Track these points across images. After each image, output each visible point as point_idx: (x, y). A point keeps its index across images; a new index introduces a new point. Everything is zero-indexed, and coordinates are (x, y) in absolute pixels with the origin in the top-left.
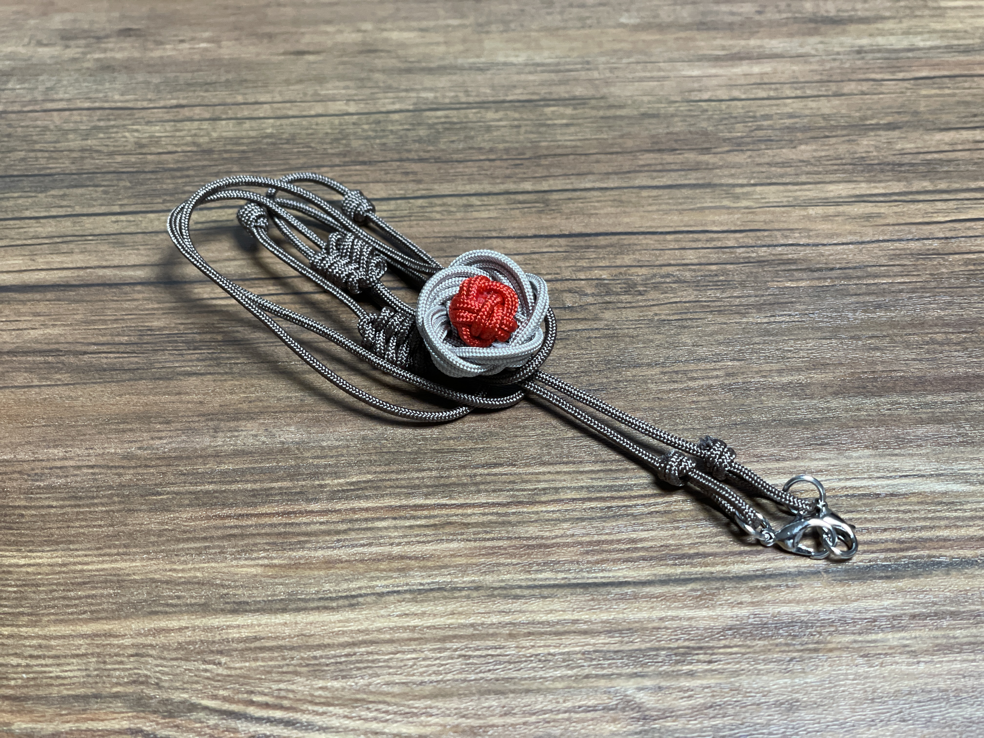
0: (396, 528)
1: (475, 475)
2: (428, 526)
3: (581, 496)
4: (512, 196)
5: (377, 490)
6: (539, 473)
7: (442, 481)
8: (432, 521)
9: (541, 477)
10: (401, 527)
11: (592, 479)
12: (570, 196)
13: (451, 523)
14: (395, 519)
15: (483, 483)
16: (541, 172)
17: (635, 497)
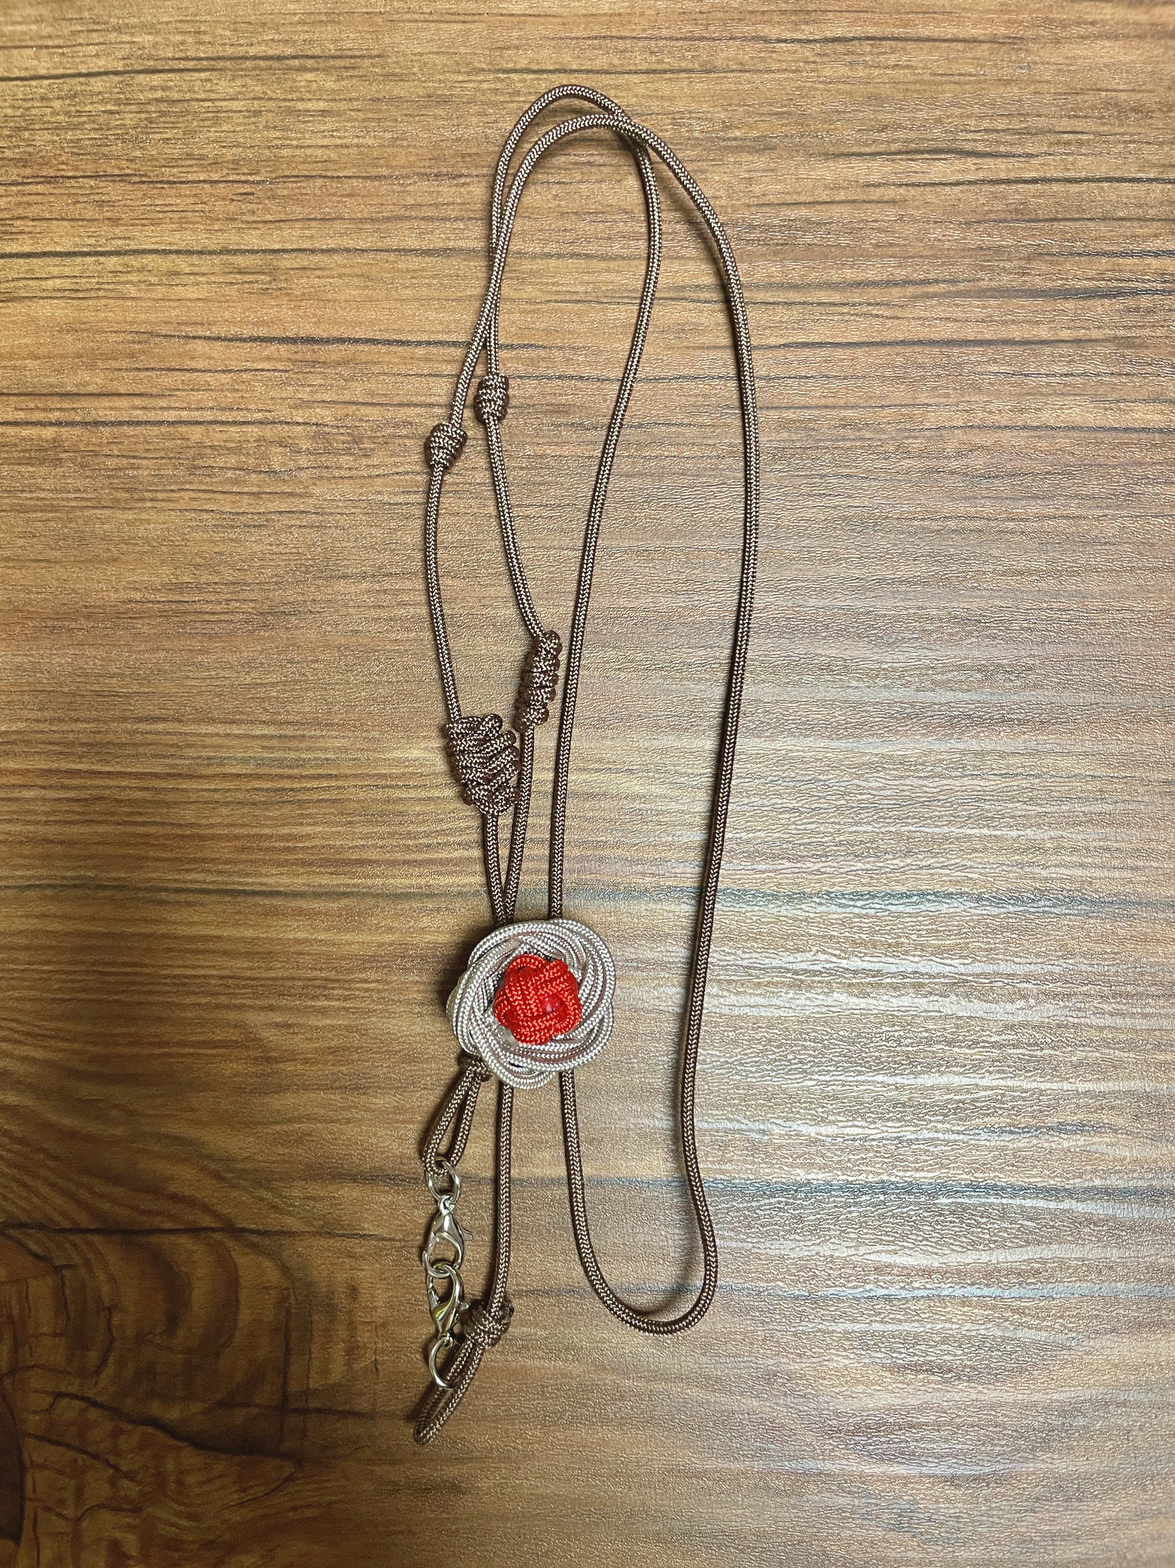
0: (43, 799)
1: (135, 732)
2: (78, 801)
3: (249, 771)
4: (231, 259)
5: (26, 746)
6: (206, 735)
7: (98, 738)
8: (82, 795)
9: (208, 741)
10: (49, 800)
11: (263, 747)
12: (306, 263)
13: (101, 798)
14: (44, 788)
15: (143, 745)
16: (274, 211)
17: (306, 777)
